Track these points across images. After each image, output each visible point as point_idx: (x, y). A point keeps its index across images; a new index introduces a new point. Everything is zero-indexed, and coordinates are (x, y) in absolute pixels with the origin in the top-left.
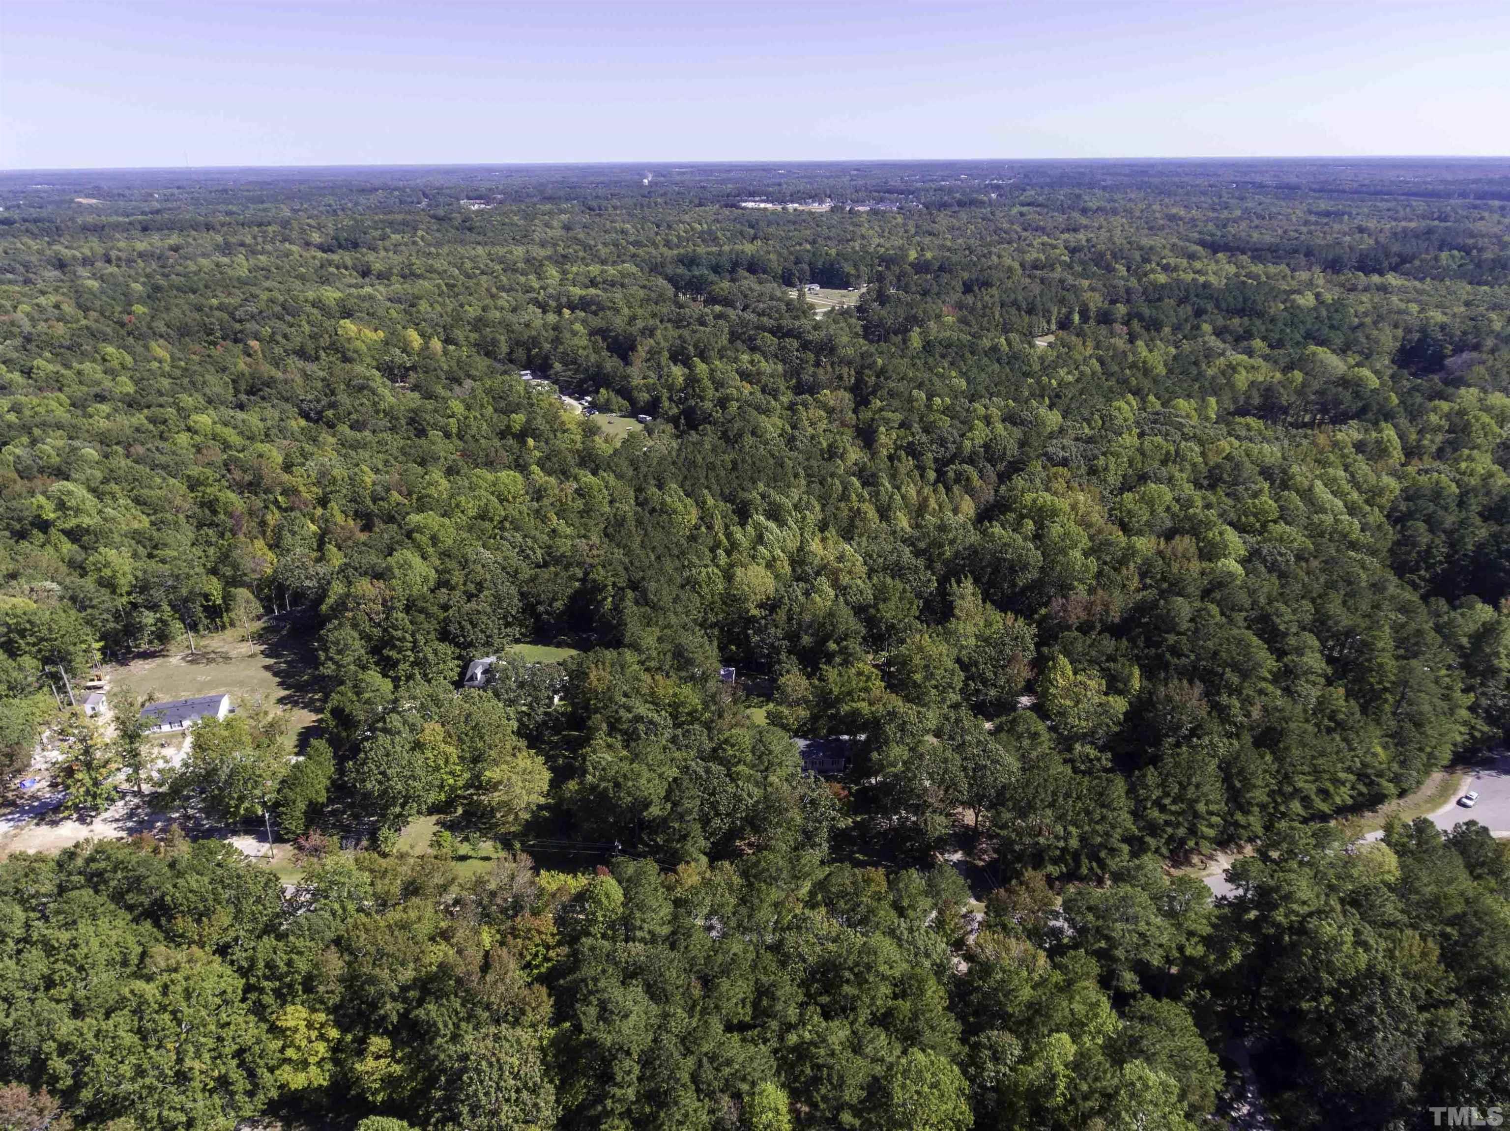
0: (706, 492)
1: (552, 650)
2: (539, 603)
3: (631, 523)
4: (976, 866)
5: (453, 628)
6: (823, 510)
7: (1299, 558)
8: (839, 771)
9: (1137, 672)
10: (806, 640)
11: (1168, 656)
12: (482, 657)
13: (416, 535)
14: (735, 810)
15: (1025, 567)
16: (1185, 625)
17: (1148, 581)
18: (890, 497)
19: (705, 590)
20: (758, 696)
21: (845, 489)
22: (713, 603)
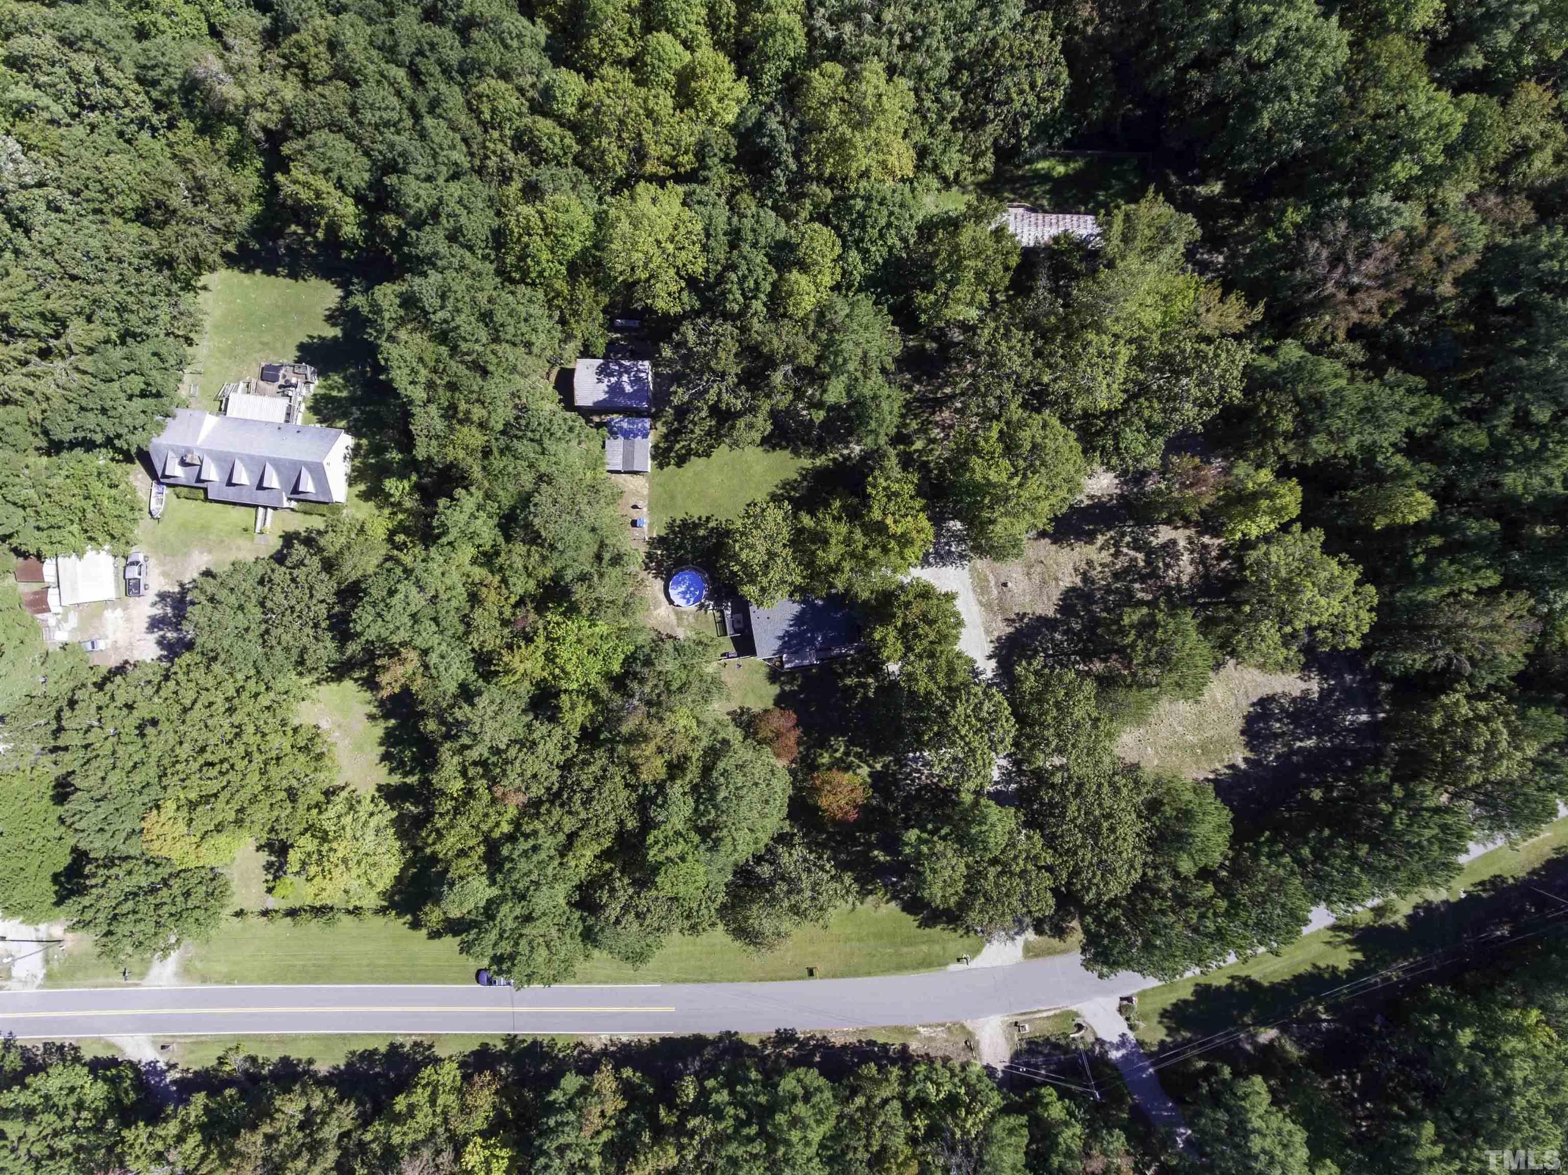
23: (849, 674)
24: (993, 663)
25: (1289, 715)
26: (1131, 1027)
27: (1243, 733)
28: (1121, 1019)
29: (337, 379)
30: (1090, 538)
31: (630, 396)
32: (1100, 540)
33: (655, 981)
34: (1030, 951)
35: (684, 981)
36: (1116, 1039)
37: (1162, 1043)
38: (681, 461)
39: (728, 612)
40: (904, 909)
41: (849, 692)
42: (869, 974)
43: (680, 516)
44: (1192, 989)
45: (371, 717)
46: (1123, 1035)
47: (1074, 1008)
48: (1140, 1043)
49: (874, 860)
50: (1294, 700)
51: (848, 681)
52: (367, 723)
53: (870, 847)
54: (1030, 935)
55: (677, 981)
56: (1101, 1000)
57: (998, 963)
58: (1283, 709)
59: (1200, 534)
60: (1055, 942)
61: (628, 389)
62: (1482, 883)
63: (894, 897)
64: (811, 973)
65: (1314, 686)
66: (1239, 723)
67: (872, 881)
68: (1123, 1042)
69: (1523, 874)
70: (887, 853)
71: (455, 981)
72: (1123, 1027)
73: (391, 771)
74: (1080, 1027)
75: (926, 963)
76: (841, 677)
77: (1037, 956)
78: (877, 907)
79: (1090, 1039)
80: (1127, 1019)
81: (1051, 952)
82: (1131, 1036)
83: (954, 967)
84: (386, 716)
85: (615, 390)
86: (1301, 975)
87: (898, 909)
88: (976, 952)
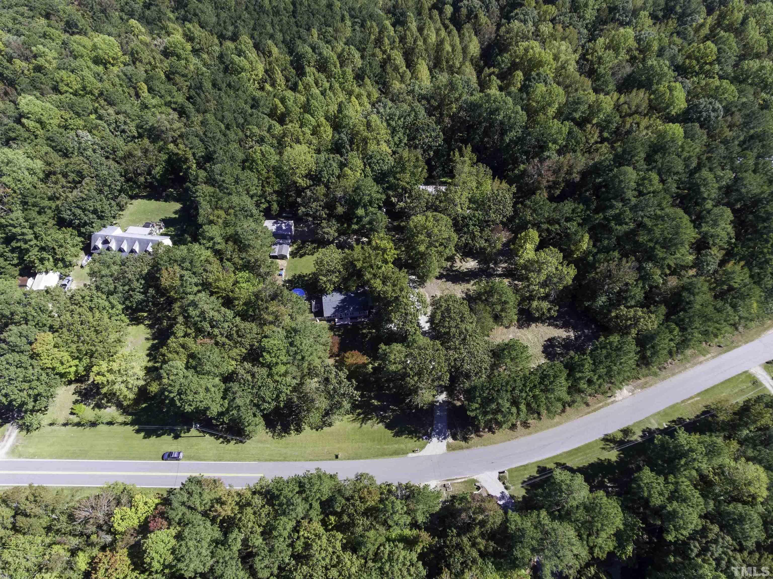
0: (270, 42)
1: (161, 204)
2: (138, 175)
3: (208, 85)
4: (454, 405)
5: (66, 215)
6: (362, 57)
7: (727, 110)
8: (365, 317)
9: (587, 237)
10: (340, 210)
11: (613, 224)
12: (100, 229)
13: (24, 120)
14: (278, 396)
15: (511, 128)
16: (630, 194)
17: (606, 135)
18: (415, 41)
19: (261, 167)
20: (312, 242)
21: (380, 32)
22: (268, 178)
23: (364, 328)
24: (428, 324)
25: (563, 346)
26: (506, 488)
27: (543, 352)
28: (501, 483)
29: (172, 229)
30: (468, 282)
31: (285, 230)
32: (472, 282)
33: (255, 460)
34: (449, 447)
35: (270, 460)
36: (499, 495)
37: (524, 497)
38: (301, 256)
39: (314, 303)
40: (386, 427)
41: (364, 335)
42: (367, 458)
43: (298, 273)
44: (536, 469)
45: (147, 339)
46: (502, 493)
47: (475, 477)
48: (512, 497)
49: (372, 404)
50: (564, 339)
51: (364, 331)
52: (144, 341)
53: (371, 398)
54: (450, 440)
55: (266, 460)
56: (488, 473)
57: (434, 453)
58: (559, 343)
59: (514, 280)
60: (463, 443)
61: (284, 228)
62: (673, 421)
63: (381, 421)
64: (337, 457)
65: (572, 334)
66: (541, 349)
67: (371, 414)
68: (503, 497)
69: (692, 417)
70: (379, 401)
71: (151, 459)
72: (502, 488)
73: (149, 361)
74: (478, 488)
75: (396, 453)
76: (362, 329)
77: (454, 449)
78: (372, 426)
79: (485, 494)
80: (504, 483)
81: (461, 448)
82: (507, 492)
83: (411, 455)
84: (154, 339)
85: (279, 228)
86: (592, 464)
87: (383, 427)
88: (423, 448)
